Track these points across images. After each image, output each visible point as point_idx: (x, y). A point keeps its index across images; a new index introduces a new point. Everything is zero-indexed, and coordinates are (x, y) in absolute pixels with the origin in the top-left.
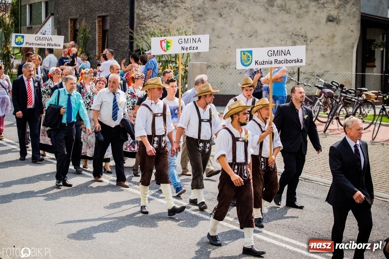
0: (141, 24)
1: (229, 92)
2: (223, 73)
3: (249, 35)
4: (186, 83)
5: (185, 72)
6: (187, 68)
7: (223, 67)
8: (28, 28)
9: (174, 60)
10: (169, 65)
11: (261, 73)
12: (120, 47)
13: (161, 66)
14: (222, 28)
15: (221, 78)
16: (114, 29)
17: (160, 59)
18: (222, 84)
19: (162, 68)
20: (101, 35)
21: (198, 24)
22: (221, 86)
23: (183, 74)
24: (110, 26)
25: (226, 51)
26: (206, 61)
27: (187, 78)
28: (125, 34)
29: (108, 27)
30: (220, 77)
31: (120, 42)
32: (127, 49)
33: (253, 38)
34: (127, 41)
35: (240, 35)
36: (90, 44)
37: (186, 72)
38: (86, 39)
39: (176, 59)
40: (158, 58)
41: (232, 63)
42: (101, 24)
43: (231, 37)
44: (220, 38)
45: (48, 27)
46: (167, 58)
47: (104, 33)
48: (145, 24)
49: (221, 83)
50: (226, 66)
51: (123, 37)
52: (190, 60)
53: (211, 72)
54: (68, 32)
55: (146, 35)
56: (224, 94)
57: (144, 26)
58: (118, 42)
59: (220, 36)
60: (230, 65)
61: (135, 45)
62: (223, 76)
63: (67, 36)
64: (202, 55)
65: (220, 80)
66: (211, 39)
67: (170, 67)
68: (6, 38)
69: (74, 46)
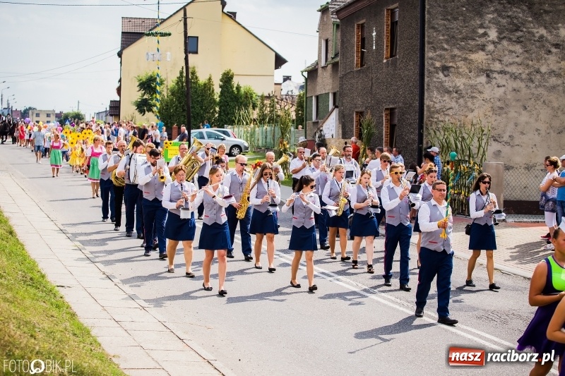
0: (432, 118)
2: (527, 175)
3: (559, 131)
6: (481, 169)
7: (528, 168)
8: (314, 123)
9: (467, 158)
10: (462, 165)
12: (409, 144)
14: (527, 123)
15: (525, 181)
16: (402, 124)
18: (526, 188)
20: (389, 131)
21: (498, 117)
22: (525, 190)
24: (399, 120)
25: (531, 150)
28: (414, 129)
29: (396, 122)
30: (523, 179)
31: (409, 138)
32: (415, 146)
33: (564, 135)
34: (416, 138)
35: (548, 131)
36: (376, 141)
38: (370, 135)
39: (469, 159)
42: (389, 118)
43: (536, 133)
44: (524, 134)
45: (332, 121)
46: (460, 156)
47: (392, 128)
48: (438, 118)
50: (531, 167)
51: (412, 132)
52: (485, 159)
53: (512, 174)
54: (353, 127)
55: (438, 130)
56: (527, 199)
57: (436, 120)
58: (407, 138)
59: (524, 132)
61: (424, 142)
62: (526, 179)
63: (352, 131)
64: (502, 154)
65: (523, 183)
66: (514, 135)
67: (462, 168)
68: (282, 134)
69: (356, 143)
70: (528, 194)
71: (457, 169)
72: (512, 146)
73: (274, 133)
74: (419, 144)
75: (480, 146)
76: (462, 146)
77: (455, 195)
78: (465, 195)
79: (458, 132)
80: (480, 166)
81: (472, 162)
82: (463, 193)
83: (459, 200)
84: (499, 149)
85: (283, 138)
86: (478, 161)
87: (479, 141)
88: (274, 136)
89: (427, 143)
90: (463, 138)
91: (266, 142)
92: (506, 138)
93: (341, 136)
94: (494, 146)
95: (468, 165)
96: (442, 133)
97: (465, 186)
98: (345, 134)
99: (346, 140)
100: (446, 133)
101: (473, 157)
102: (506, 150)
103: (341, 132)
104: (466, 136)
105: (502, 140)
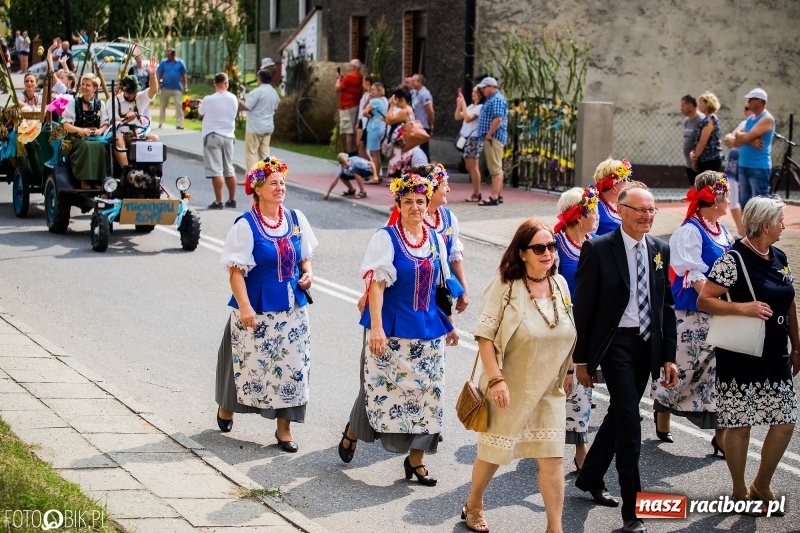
0: (488, 27)
1: (655, 159)
2: (645, 123)
3: (697, 50)
4: (573, 142)
5: (571, 121)
6: (576, 113)
7: (646, 111)
8: (272, 34)
9: (550, 96)
10: (540, 107)
11: (715, 123)
12: (448, 70)
13: (526, 109)
14: (644, 36)
15: (642, 133)
16: (436, 37)
17: (523, 94)
18: (644, 145)
19: (527, 112)
20: (411, 49)
21: (597, 27)
22: (641, 147)
23: (568, 125)
24: (429, 31)
25: (652, 81)
26: (612, 100)
27: (574, 132)
28: (458, 47)
29: (424, 32)
30: (639, 130)
31: (447, 61)
32: (460, 74)
33: (705, 56)
34: (462, 61)
35: (679, 50)
36: (390, 65)
37: (574, 119)
38: (384, 57)
39: (554, 96)
40: (520, 94)
41: (663, 104)
42: (411, 26)
43: (660, 53)
44: (640, 55)
45: (311, 32)
46: (537, 92)
47: (417, 43)
48: (496, 28)
49: (641, 143)
50: (652, 110)
51: (453, 52)
52: (582, 97)
53: (622, 121)
54: (347, 41)
55: (498, 49)
56: (646, 163)
57: (494, 31)
58: (444, 61)
59: (640, 51)
60: (658, 108)
61: (476, 69)
62: (645, 130)
63: (346, 49)
64: (604, 88)
65: (638, 137)
66: (623, 57)
67: (542, 111)
68: (230, 53)
69: (359, 69)
70: (647, 155)
71: (532, 112)
72: (620, 75)
73: (208, 50)
74: (466, 72)
75: (572, 75)
76: (540, 74)
77: (529, 156)
78: (546, 156)
79: (532, 51)
80: (573, 107)
81: (559, 101)
82: (543, 152)
83: (536, 164)
84: (598, 80)
85: (231, 61)
86: (569, 98)
87: (570, 65)
88: (208, 55)
89: (480, 69)
90: (542, 63)
91: (194, 66)
92: (609, 61)
93: (326, 57)
94: (593, 75)
95: (551, 106)
96: (505, 52)
97: (546, 142)
98: (334, 54)
99: (339, 65)
100: (512, 53)
101: (560, 94)
102: (610, 81)
103: (326, 49)
104: (547, 59)
105: (603, 64)
